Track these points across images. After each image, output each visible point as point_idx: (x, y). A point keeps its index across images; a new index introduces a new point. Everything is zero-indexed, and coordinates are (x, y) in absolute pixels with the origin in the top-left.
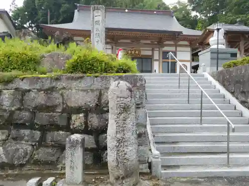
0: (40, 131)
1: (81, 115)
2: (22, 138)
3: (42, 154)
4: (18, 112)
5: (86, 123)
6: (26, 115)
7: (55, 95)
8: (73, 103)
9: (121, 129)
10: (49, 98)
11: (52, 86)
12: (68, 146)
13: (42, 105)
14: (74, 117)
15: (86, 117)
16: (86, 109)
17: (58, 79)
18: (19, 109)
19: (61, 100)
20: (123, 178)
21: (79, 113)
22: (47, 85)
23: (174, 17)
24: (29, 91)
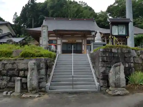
0: (10, 77)
1: (23, 72)
2: (4, 79)
3: (10, 84)
4: (3, 71)
5: (24, 74)
6: (5, 72)
7: (15, 65)
8: (20, 68)
9: (31, 75)
10: (13, 66)
11: (14, 62)
12: (16, 80)
13: (11, 68)
14: (20, 72)
15: (24, 72)
16: (25, 69)
17: (16, 60)
18: (3, 70)
19: (16, 67)
20: (32, 91)
21: (22, 71)
22: (13, 62)
23: (95, 22)
24: (7, 64)
